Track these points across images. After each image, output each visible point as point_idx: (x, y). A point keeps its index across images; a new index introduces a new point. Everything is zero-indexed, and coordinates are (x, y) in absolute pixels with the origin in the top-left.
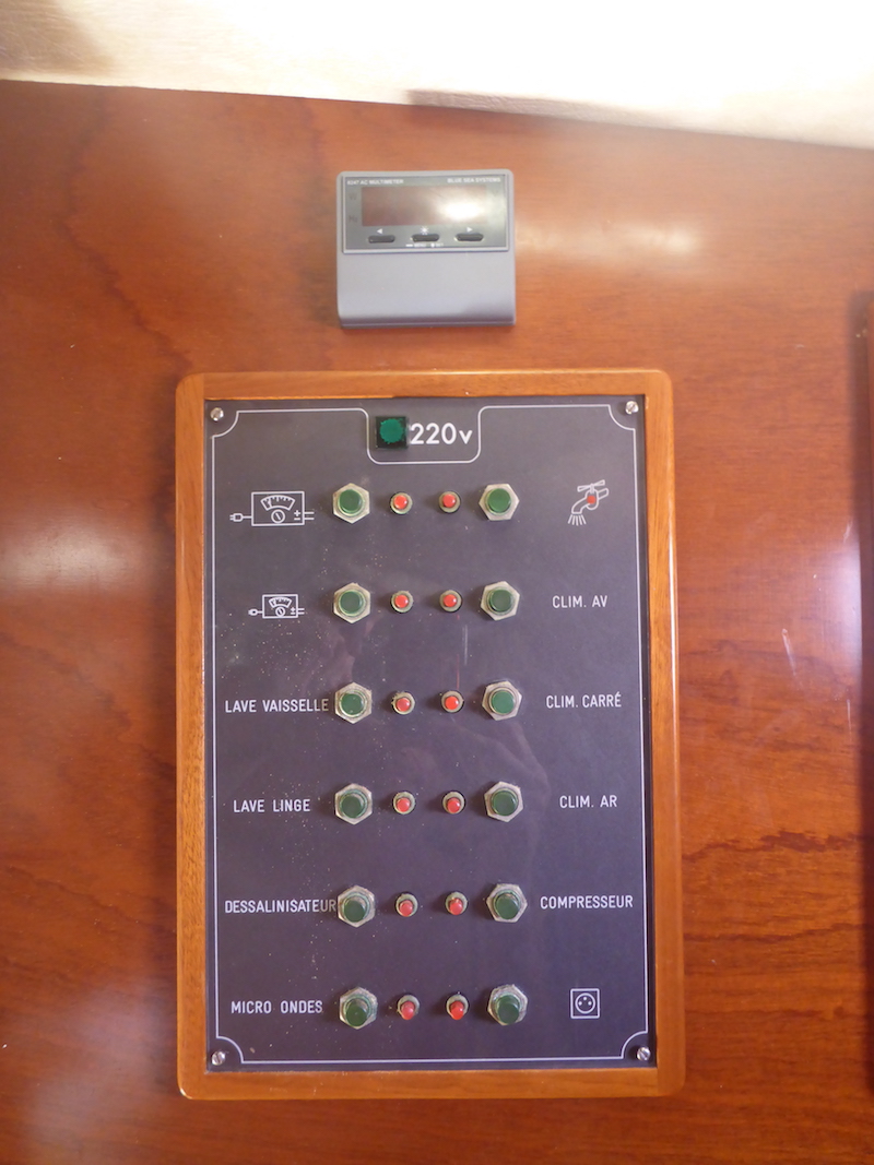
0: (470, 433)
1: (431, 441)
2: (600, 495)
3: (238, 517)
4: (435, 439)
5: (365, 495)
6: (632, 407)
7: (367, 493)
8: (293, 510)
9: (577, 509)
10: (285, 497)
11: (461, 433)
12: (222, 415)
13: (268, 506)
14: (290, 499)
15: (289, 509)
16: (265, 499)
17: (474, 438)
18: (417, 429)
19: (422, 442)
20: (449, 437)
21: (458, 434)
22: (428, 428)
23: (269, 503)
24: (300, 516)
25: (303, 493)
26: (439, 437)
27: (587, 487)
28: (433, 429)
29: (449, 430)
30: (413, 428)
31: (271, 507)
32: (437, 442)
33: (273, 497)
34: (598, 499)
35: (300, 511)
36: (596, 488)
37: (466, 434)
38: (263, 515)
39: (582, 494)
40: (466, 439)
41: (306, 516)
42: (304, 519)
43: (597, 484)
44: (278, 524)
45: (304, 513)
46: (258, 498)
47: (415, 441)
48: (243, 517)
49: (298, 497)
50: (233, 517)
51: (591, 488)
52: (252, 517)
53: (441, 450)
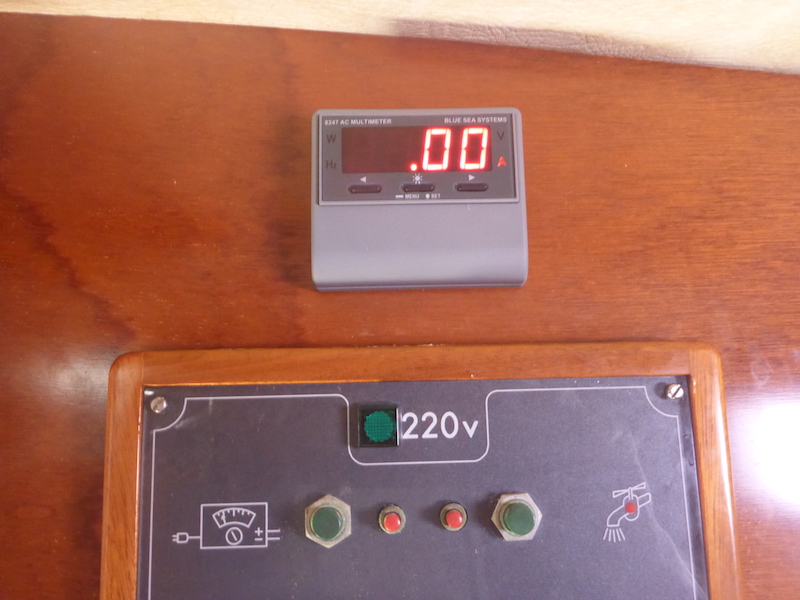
0: (476, 423)
1: (427, 435)
2: (642, 502)
3: (183, 538)
4: (432, 432)
5: (345, 510)
6: (676, 391)
7: (348, 508)
8: (253, 526)
9: (614, 520)
10: (244, 510)
11: (465, 424)
12: (165, 405)
13: (221, 522)
14: (249, 512)
15: (248, 526)
16: (218, 513)
17: (481, 429)
18: (410, 420)
19: (416, 436)
20: (450, 429)
21: (461, 426)
22: (424, 418)
23: (223, 518)
24: (263, 535)
25: (266, 504)
26: (437, 429)
27: (624, 491)
28: (430, 420)
29: (449, 422)
30: (404, 419)
31: (226, 524)
32: (435, 436)
33: (228, 510)
34: (639, 507)
35: (263, 528)
36: (635, 492)
37: (470, 426)
38: (215, 535)
39: (618, 501)
40: (471, 432)
41: (270, 535)
42: (267, 539)
43: (636, 488)
44: (234, 546)
45: (267, 531)
46: (209, 512)
47: (407, 435)
48: (188, 537)
49: (260, 510)
50: (176, 538)
51: (629, 493)
52: (201, 537)
53: (440, 447)
